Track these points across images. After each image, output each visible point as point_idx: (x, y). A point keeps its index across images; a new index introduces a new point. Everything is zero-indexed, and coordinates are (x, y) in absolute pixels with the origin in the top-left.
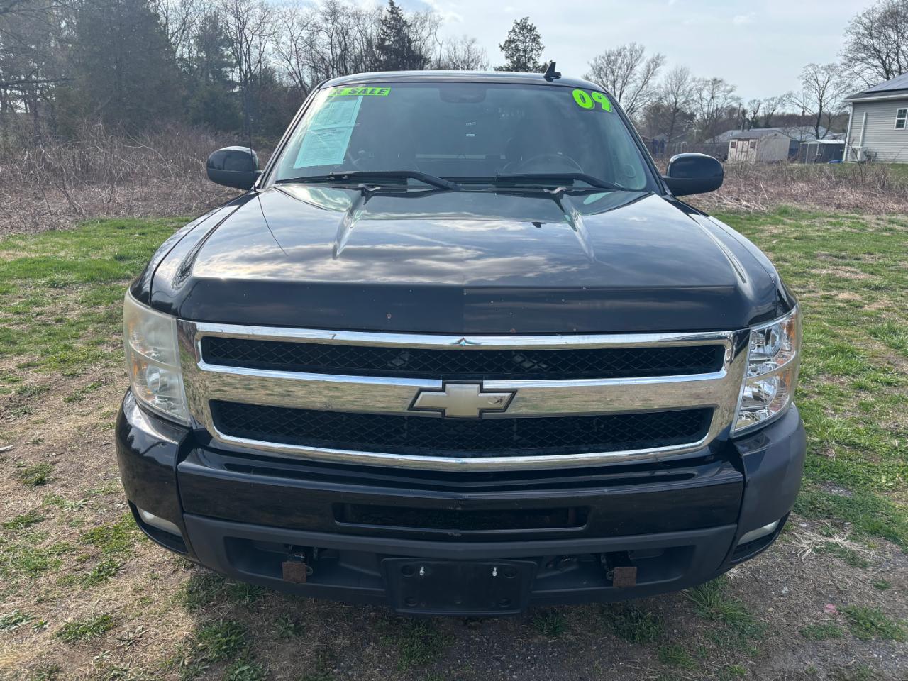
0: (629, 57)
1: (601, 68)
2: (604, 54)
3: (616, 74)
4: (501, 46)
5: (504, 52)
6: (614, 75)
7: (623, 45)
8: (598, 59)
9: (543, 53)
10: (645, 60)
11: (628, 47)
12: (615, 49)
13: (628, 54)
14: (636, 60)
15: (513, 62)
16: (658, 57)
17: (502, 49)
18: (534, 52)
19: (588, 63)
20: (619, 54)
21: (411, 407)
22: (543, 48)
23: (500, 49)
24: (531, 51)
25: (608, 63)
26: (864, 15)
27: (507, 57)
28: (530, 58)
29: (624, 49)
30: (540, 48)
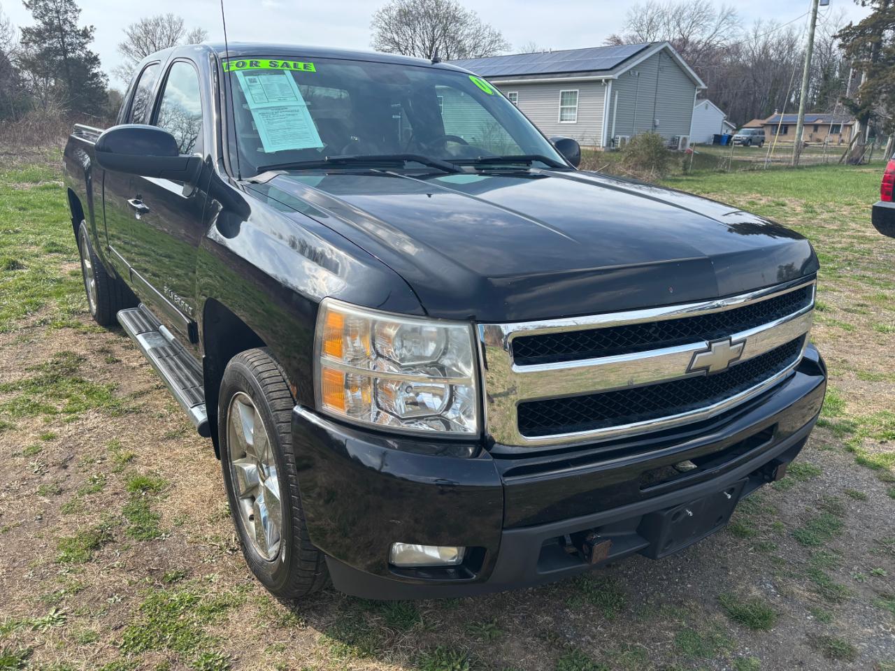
0: (168, 28)
1: (140, 38)
2: (139, 23)
3: (157, 45)
4: (25, 3)
5: (30, 12)
6: (155, 46)
7: (159, 15)
8: (134, 27)
9: (81, 16)
10: (186, 34)
11: (165, 17)
12: (151, 18)
13: (167, 25)
14: (176, 33)
15: (45, 23)
16: (199, 31)
17: (27, 6)
18: (70, 14)
19: (124, 31)
20: (157, 24)
21: (689, 370)
22: (80, 10)
23: (25, 7)
24: (66, 12)
25: (147, 32)
26: (383, 11)
27: (36, 17)
28: (65, 20)
29: (162, 19)
30: (76, 10)
